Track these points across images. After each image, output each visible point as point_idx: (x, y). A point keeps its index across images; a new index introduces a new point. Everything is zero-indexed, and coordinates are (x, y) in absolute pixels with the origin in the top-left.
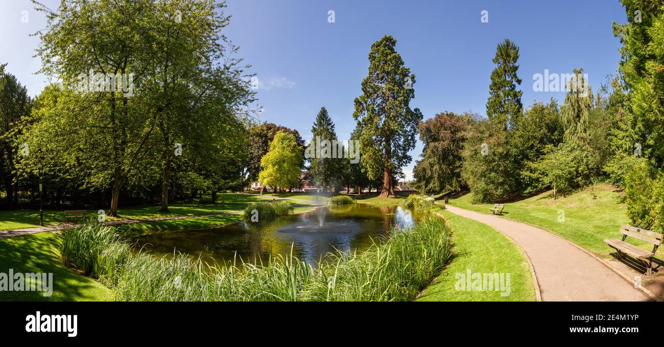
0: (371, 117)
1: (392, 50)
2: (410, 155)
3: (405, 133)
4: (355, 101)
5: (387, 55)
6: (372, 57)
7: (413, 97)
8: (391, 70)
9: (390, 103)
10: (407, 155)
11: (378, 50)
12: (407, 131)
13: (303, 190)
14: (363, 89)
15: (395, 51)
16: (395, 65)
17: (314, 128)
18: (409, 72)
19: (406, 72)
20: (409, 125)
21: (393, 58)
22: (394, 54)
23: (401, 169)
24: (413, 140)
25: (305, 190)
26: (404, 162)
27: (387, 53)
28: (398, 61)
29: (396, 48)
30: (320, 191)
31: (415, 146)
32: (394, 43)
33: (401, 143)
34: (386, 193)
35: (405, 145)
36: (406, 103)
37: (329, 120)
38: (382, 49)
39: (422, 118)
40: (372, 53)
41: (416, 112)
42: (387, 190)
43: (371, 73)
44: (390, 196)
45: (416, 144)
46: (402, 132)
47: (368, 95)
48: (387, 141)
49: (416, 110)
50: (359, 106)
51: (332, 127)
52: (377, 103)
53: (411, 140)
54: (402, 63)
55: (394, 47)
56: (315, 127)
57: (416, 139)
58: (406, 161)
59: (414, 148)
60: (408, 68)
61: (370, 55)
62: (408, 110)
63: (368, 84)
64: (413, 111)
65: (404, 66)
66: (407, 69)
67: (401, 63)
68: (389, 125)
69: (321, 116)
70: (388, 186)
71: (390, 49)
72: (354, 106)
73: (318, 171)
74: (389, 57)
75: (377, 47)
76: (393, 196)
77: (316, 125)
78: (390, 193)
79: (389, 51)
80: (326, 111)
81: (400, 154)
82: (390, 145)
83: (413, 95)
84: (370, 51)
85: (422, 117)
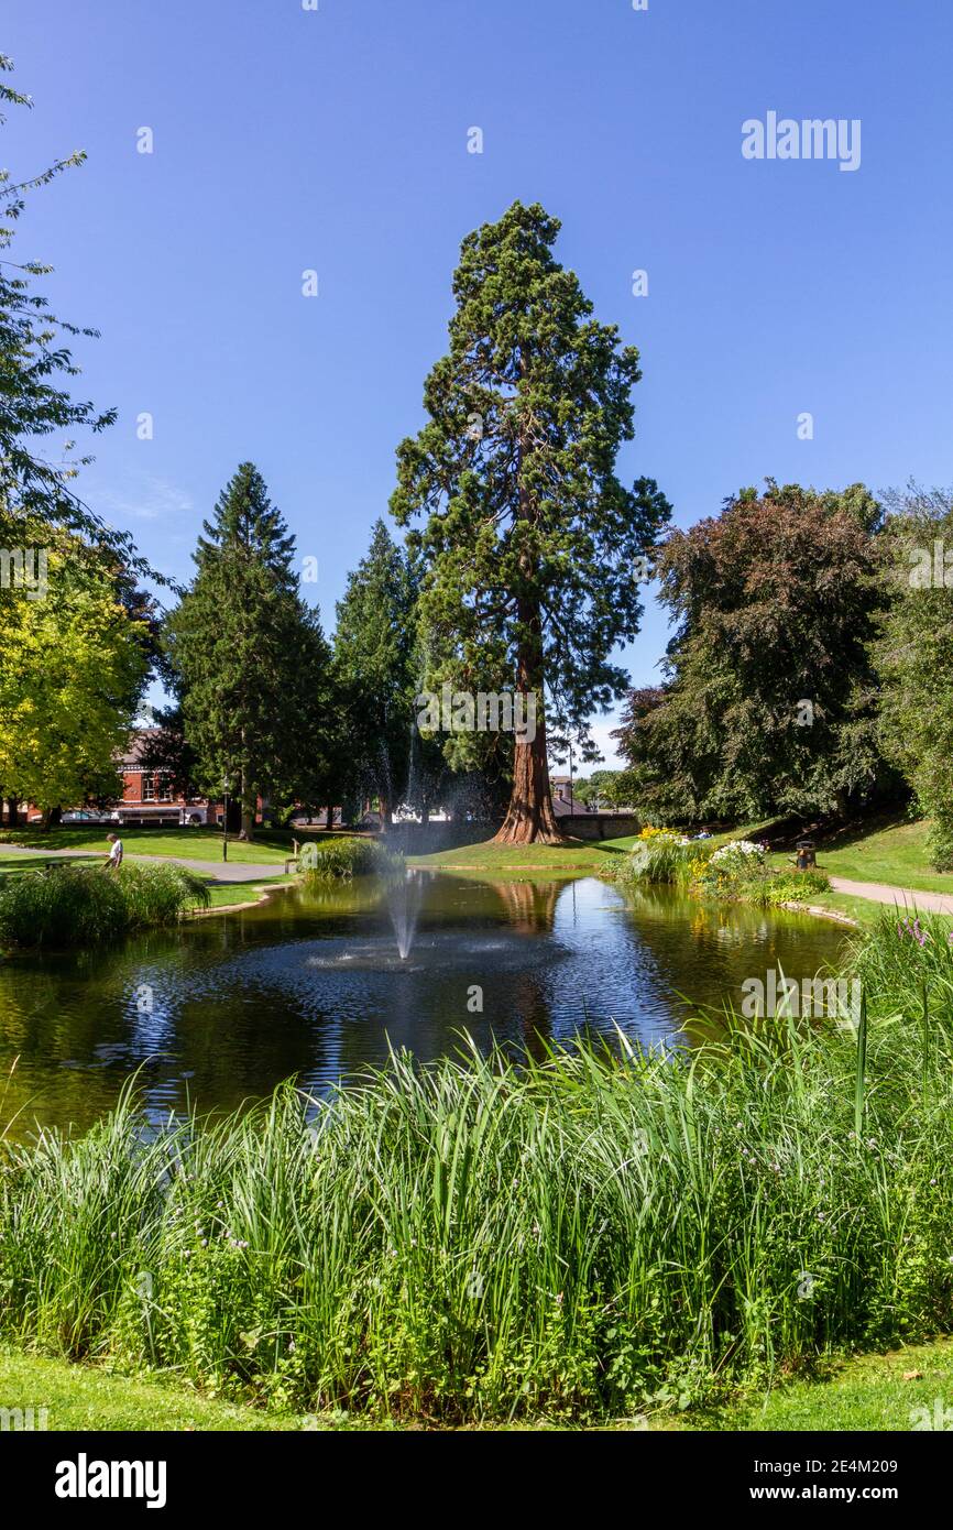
0: (464, 518)
1: (544, 256)
2: (622, 667)
3: (603, 577)
4: (402, 453)
5: (526, 279)
6: (466, 286)
7: (629, 436)
8: (544, 336)
9: (538, 458)
10: (608, 669)
11: (492, 258)
12: (608, 570)
13: (115, 816)
14: (429, 405)
15: (556, 260)
16: (562, 317)
17: (208, 546)
18: (617, 341)
19: (603, 341)
20: (615, 544)
21: (553, 288)
22: (555, 276)
23: (587, 726)
24: (630, 607)
25: (123, 814)
26: (595, 696)
27: (527, 269)
28: (571, 300)
29: (556, 252)
30: (196, 817)
31: (637, 630)
32: (550, 232)
33: (582, 617)
34: (523, 827)
35: (600, 627)
36: (604, 460)
37: (274, 517)
38: (507, 255)
39: (667, 516)
40: (467, 270)
41: (643, 493)
42: (528, 811)
43: (460, 345)
44: (542, 838)
45: (641, 622)
46: (588, 574)
47: (450, 426)
48: (528, 612)
49: (641, 485)
50: (416, 470)
51: (285, 545)
52: (480, 458)
53: (620, 605)
54: (586, 308)
55: (549, 248)
56: (209, 540)
57: (640, 600)
58: (606, 692)
59: (631, 640)
60: (610, 325)
61: (458, 277)
62: (611, 488)
63: (453, 385)
64: (629, 488)
65: (593, 318)
66: (606, 331)
67: (582, 306)
68: (536, 547)
69: (237, 500)
70: (532, 796)
71: (535, 256)
72: (396, 471)
73: (221, 728)
74: (536, 286)
75: (485, 245)
76: (553, 839)
77: (213, 533)
78: (539, 826)
79: (535, 264)
80: (259, 478)
81: (578, 664)
82: (537, 628)
83: (629, 426)
84: (457, 262)
85: (666, 511)
